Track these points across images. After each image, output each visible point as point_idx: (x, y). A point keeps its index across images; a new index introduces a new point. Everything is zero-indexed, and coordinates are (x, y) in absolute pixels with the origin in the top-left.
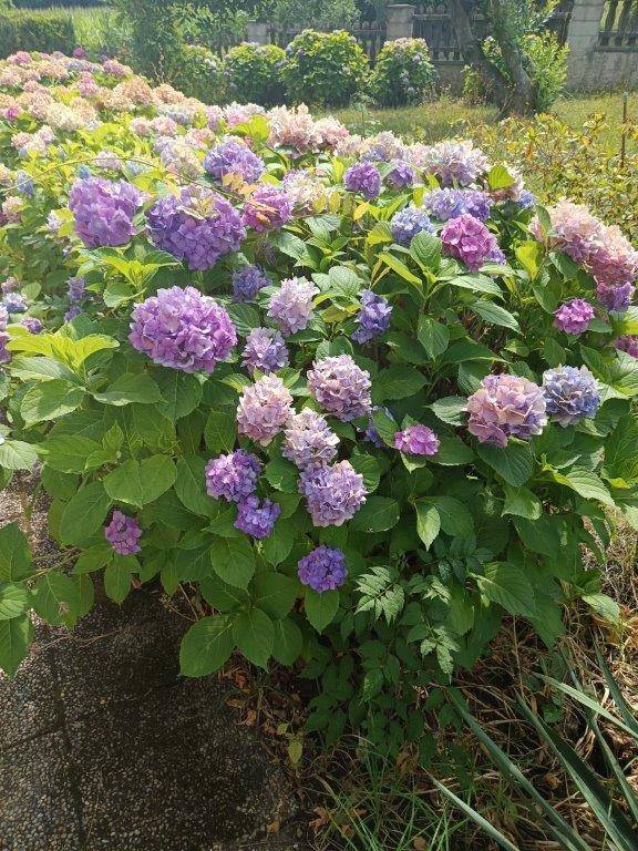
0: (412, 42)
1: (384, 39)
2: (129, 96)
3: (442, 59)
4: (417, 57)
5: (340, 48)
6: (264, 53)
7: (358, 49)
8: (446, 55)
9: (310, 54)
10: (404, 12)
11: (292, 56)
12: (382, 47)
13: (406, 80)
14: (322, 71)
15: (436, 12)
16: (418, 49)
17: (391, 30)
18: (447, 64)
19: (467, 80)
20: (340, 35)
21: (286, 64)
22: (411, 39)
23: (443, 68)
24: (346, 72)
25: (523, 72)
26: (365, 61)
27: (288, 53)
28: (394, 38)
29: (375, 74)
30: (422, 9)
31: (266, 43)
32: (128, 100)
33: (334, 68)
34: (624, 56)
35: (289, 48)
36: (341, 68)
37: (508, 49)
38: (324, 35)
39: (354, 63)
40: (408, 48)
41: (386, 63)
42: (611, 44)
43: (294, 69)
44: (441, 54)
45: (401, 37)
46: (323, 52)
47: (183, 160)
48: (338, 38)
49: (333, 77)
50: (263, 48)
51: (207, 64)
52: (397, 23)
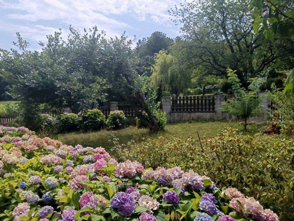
0: (119, 112)
1: (109, 111)
2: (35, 145)
3: (128, 115)
4: (121, 116)
5: (96, 114)
6: (70, 115)
7: (101, 114)
8: (129, 114)
9: (86, 116)
10: (115, 104)
11: (80, 116)
12: (109, 113)
13: (118, 122)
14: (91, 120)
15: (124, 104)
16: (121, 113)
17: (111, 108)
18: (130, 117)
19: (137, 121)
20: (96, 110)
21: (78, 119)
22: (118, 111)
23: (129, 118)
24: (99, 120)
25: (154, 119)
26: (104, 117)
27: (78, 116)
28: (113, 110)
29: (108, 120)
30: (120, 103)
31: (70, 113)
32: (35, 146)
33: (94, 119)
34: (179, 114)
35: (79, 114)
36: (97, 119)
37: (149, 114)
38: (91, 110)
39: (101, 118)
40: (118, 113)
41: (111, 118)
42: (175, 111)
43: (81, 120)
44: (128, 114)
45: (115, 110)
46: (90, 115)
47: (101, 202)
48: (95, 111)
49: (94, 122)
50: (70, 114)
51: (49, 119)
52: (114, 107)
